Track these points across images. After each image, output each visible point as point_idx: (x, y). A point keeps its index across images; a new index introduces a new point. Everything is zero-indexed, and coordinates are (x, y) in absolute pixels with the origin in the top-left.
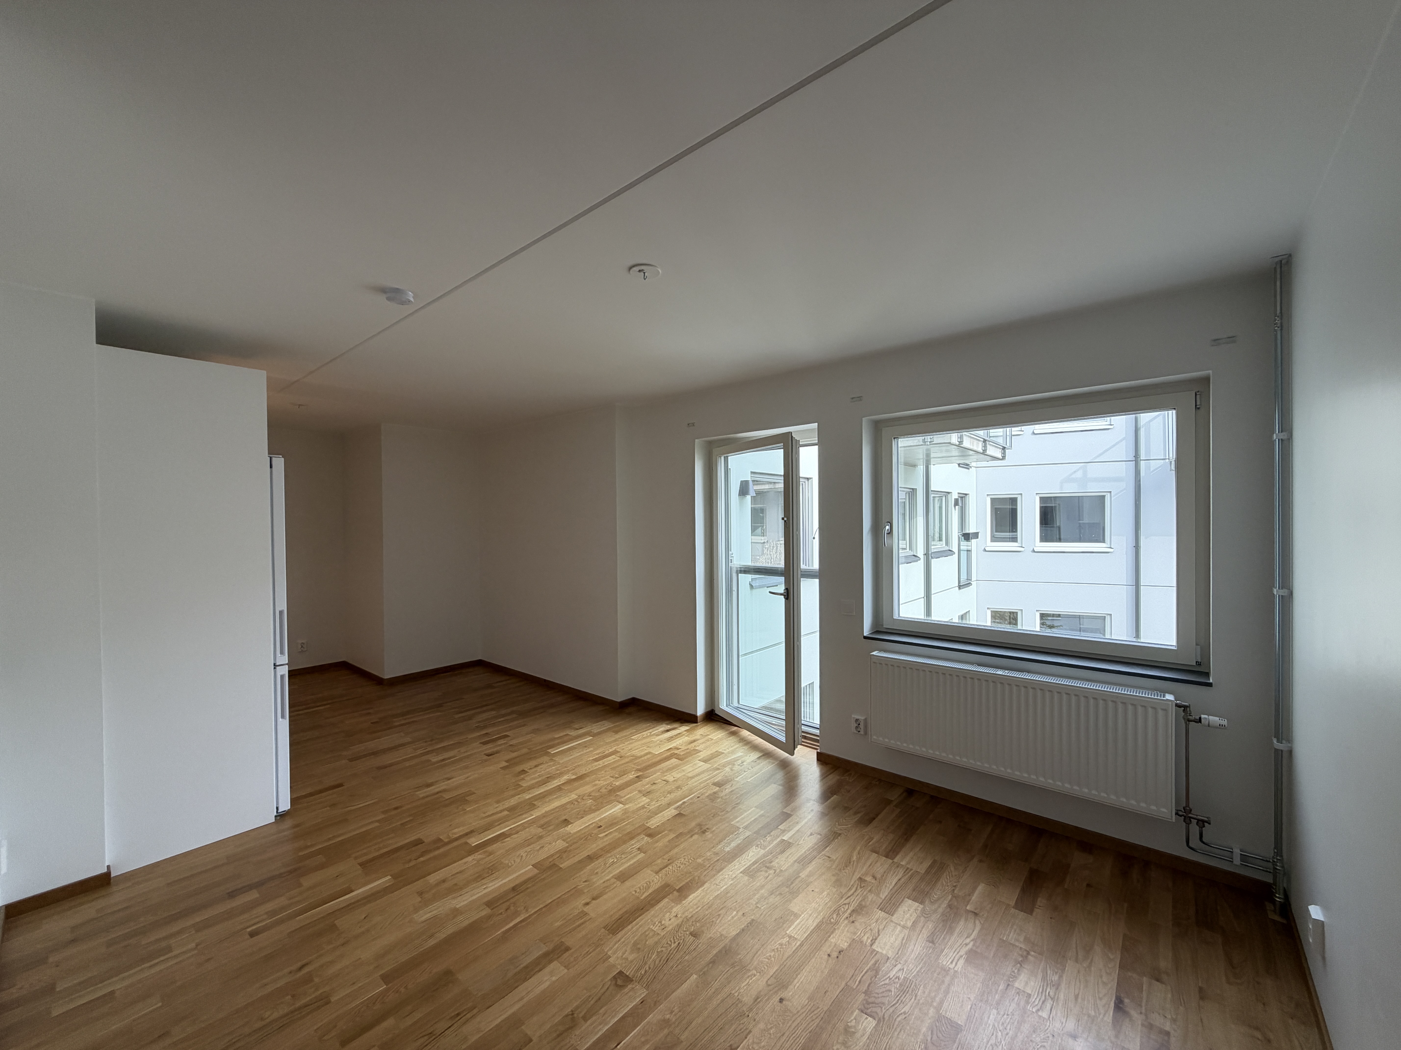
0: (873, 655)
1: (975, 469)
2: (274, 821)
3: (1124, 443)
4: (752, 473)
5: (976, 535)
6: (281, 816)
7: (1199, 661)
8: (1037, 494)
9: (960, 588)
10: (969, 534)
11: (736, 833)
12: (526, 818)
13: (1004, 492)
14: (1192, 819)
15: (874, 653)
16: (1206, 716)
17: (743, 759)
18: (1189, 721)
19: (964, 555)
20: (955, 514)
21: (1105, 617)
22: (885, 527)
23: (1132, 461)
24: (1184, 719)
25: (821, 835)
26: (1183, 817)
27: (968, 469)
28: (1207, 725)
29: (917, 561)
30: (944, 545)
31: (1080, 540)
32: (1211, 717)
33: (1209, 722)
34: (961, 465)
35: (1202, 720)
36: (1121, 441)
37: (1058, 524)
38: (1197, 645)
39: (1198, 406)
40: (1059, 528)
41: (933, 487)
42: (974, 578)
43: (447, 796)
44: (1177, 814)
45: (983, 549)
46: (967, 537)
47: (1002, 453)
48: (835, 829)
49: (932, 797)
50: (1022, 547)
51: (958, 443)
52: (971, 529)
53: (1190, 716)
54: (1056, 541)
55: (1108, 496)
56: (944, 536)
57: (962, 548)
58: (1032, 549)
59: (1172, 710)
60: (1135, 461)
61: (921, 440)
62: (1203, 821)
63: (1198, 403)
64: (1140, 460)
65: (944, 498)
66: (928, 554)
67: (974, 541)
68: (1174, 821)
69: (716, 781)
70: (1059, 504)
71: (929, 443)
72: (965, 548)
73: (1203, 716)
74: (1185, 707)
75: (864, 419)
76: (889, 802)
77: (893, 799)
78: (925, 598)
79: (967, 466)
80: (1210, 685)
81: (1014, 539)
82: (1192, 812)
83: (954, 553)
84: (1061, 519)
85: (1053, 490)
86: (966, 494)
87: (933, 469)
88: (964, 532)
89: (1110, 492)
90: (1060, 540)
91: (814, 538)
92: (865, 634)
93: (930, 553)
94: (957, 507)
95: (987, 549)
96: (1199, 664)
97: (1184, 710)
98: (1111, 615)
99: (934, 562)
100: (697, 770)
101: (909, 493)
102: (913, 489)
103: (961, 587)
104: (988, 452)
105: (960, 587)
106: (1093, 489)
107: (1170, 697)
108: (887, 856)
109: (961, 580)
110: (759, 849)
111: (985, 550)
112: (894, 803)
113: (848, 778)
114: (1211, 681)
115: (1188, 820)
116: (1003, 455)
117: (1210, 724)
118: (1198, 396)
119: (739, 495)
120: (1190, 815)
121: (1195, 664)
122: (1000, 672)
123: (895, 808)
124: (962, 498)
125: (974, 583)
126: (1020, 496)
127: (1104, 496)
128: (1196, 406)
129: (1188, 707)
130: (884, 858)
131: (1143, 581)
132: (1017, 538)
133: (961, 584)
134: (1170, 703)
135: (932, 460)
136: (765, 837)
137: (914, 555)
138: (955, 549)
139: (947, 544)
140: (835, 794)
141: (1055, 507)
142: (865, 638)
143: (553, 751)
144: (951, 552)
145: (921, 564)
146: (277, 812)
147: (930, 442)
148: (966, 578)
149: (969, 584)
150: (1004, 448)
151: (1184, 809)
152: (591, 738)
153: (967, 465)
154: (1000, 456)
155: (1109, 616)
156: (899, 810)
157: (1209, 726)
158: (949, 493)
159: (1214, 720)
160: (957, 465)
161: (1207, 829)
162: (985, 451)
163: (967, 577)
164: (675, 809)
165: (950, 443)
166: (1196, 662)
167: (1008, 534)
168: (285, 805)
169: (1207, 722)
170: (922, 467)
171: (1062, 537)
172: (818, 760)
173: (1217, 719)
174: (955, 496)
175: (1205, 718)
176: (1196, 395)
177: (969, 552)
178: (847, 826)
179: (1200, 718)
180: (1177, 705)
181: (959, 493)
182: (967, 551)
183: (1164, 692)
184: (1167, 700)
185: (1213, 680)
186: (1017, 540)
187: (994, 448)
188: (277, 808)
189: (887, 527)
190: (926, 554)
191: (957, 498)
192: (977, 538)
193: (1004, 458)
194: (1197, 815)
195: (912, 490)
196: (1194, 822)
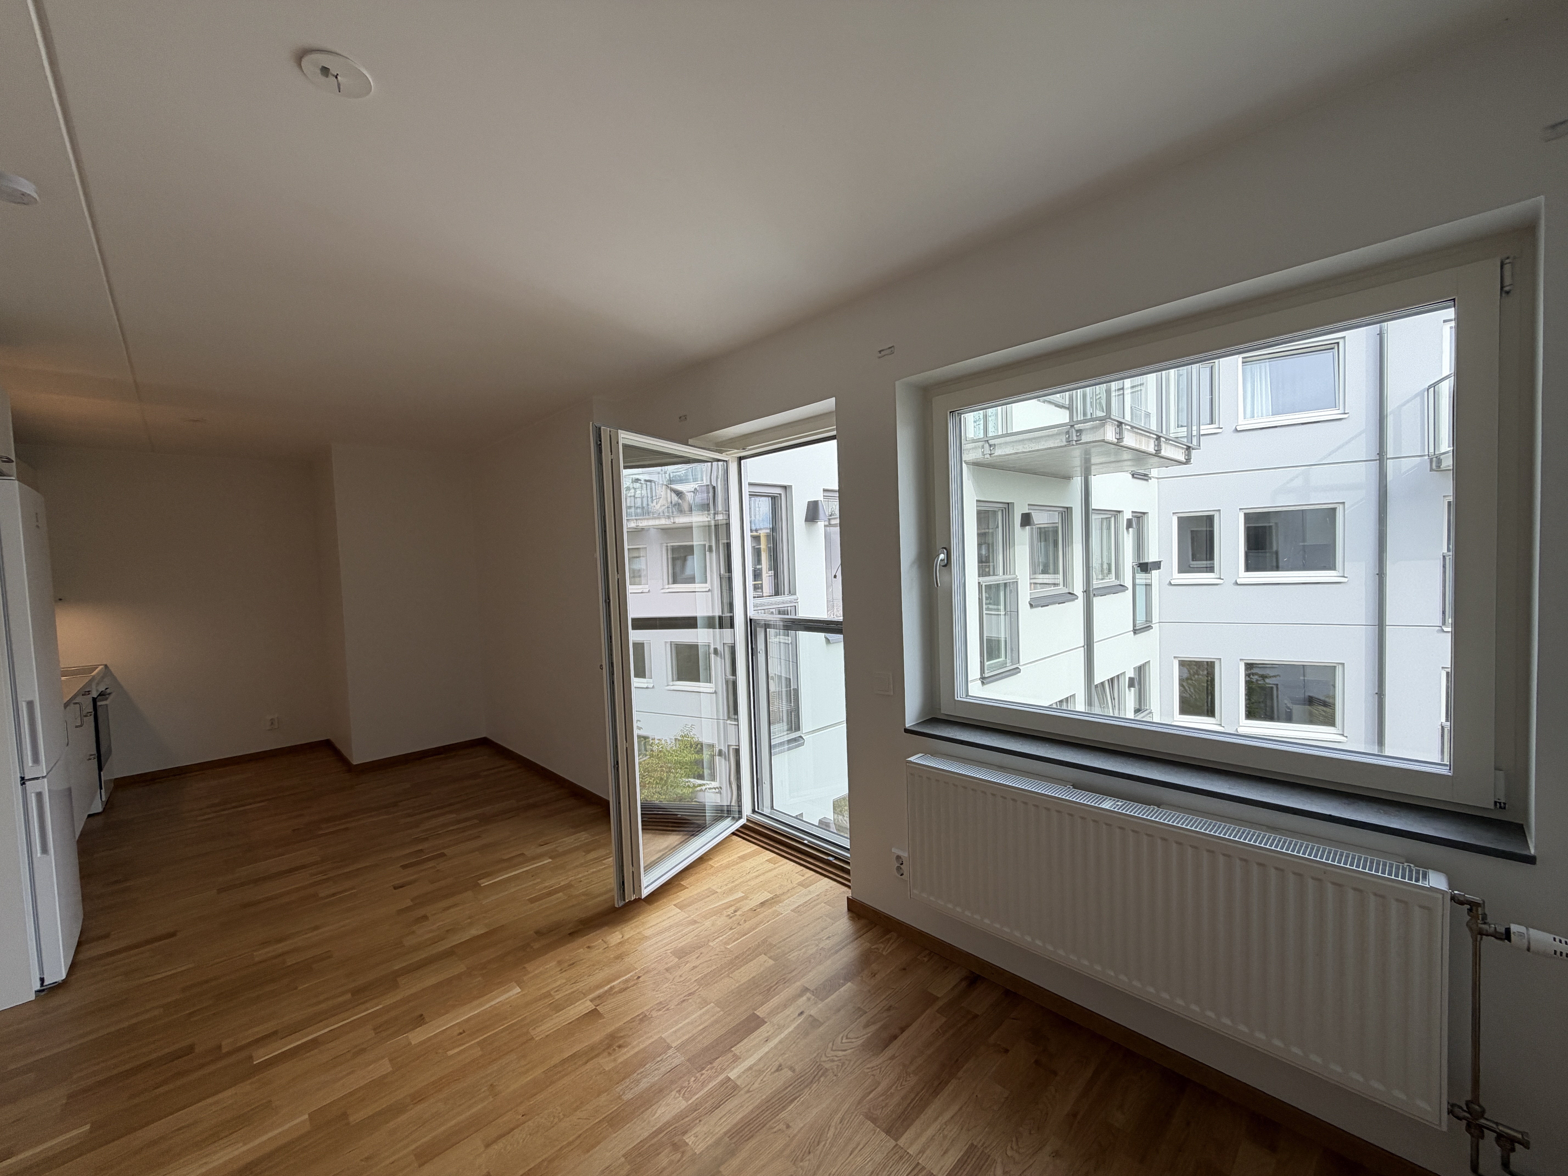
0: (911, 762)
1: (1156, 480)
2: (33, 998)
3: (1364, 435)
4: (825, 490)
5: (1157, 565)
6: (47, 991)
7: (1503, 801)
8: (1240, 509)
9: (1135, 633)
10: (1147, 564)
11: (659, 1059)
12: (367, 1009)
13: (1197, 507)
14: (1485, 1130)
15: (912, 759)
16: (1522, 929)
17: (738, 905)
18: (1481, 933)
19: (1141, 591)
20: (1128, 540)
21: (1335, 667)
22: (938, 555)
23: (1376, 460)
24: (1471, 929)
25: (794, 1071)
26: (1464, 1122)
27: (1147, 480)
28: (1526, 946)
29: (1073, 600)
30: (1114, 579)
31: (1305, 568)
32: (1532, 932)
33: (1529, 943)
34: (1135, 476)
35: (1512, 935)
36: (1360, 434)
37: (1275, 549)
38: (1497, 769)
39: (1507, 289)
40: (1277, 553)
41: (1095, 504)
42: (1155, 618)
43: (290, 961)
44: (1450, 1112)
45: (1168, 582)
46: (1144, 567)
47: (1185, 455)
48: (824, 1058)
49: (1007, 993)
50: (1220, 578)
51: (1116, 440)
52: (1152, 557)
53: (1485, 923)
54: (1272, 570)
55: (1340, 509)
56: (1113, 567)
57: (1138, 581)
58: (1234, 581)
59: (1443, 912)
60: (1379, 460)
61: (1064, 440)
62: (1513, 1140)
63: (1508, 281)
64: (1387, 459)
65: (1113, 519)
66: (1089, 591)
67: (1155, 573)
68: (1445, 1128)
69: (680, 945)
70: (1276, 524)
71: (1074, 443)
72: (1143, 582)
73: (1514, 928)
74: (1473, 906)
75: (897, 383)
76: (931, 1000)
77: (939, 996)
78: (1086, 647)
79: (1145, 477)
80: (1531, 860)
81: (1211, 569)
82: (1486, 1116)
83: (1127, 589)
84: (1279, 542)
85: (1262, 502)
86: (1144, 513)
87: (1095, 481)
88: (1141, 562)
89: (1344, 503)
90: (1277, 568)
91: (835, 577)
92: (907, 725)
93: (1091, 589)
94: (1131, 530)
95: (1173, 582)
96: (1500, 806)
97: (1470, 910)
98: (1343, 664)
99: (1097, 601)
100: (665, 923)
101: (1062, 513)
102: (1067, 508)
103: (1137, 632)
104: (1163, 453)
105: (1135, 631)
106: (1318, 500)
107: (1437, 881)
108: (888, 1132)
109: (1138, 622)
110: (681, 1098)
111: (1170, 584)
112: (940, 1003)
113: (882, 946)
114: (1533, 851)
115: (1476, 1129)
116: (1187, 457)
117: (1532, 948)
118: (1507, 267)
119: (806, 520)
120: (1483, 1121)
121: (1492, 807)
122: (1108, 804)
123: (939, 1015)
124: (1138, 517)
125: (1156, 627)
126: (1218, 513)
127: (1334, 509)
128: (1502, 287)
129: (1478, 905)
130: (883, 1135)
131: (1389, 620)
132: (1214, 567)
133: (1137, 628)
134: (1441, 896)
135: (1093, 468)
136: (703, 1069)
137: (1070, 593)
138: (1128, 583)
139: (1117, 577)
140: (850, 981)
141: (1270, 527)
142: (907, 731)
143: (485, 883)
144: (1122, 588)
145: (1080, 603)
146: (42, 985)
147: (1076, 441)
148: (1145, 620)
149: (1149, 628)
150: (1189, 448)
151: (1467, 1105)
152: (550, 860)
153: (1145, 475)
154: (1182, 458)
155: (1340, 666)
156: (944, 1020)
157: (1528, 949)
158: (1119, 512)
159: (1541, 938)
160: (1131, 476)
161: (1518, 1157)
162: (1158, 451)
163: (1146, 618)
164: (591, 1001)
165: (1103, 441)
166: (1496, 803)
167: (1205, 562)
168: (57, 972)
169: (1525, 941)
170: (1079, 478)
171: (1281, 564)
172: (849, 909)
173: (1549, 937)
174: (1128, 515)
175: (1521, 934)
176: (1502, 265)
177: (1148, 587)
178: (844, 1053)
179: (1508, 931)
180: (1453, 898)
181: (1133, 512)
182: (1146, 585)
183: (1426, 866)
184: (1432, 889)
185: (1536, 848)
186: (1214, 569)
187: (1173, 448)
188: (42, 980)
189: (942, 556)
190: (1085, 591)
191: (1131, 517)
192: (1159, 568)
193: (1188, 461)
194: (1497, 1124)
195: (1066, 510)
196: (1490, 1136)
